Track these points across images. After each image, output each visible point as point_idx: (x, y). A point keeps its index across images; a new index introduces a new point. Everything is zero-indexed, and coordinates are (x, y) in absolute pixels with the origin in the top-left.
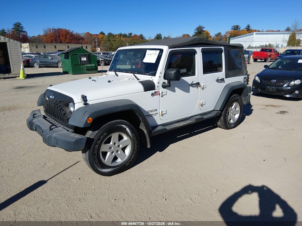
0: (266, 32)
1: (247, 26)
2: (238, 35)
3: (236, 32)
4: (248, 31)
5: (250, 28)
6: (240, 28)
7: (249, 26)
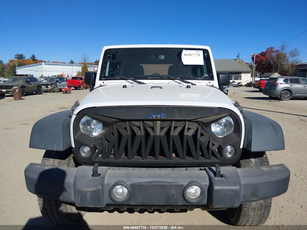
0: (52, 62)
1: (32, 56)
2: (24, 65)
3: (21, 61)
4: (34, 60)
5: (36, 58)
6: (25, 58)
7: (34, 56)
